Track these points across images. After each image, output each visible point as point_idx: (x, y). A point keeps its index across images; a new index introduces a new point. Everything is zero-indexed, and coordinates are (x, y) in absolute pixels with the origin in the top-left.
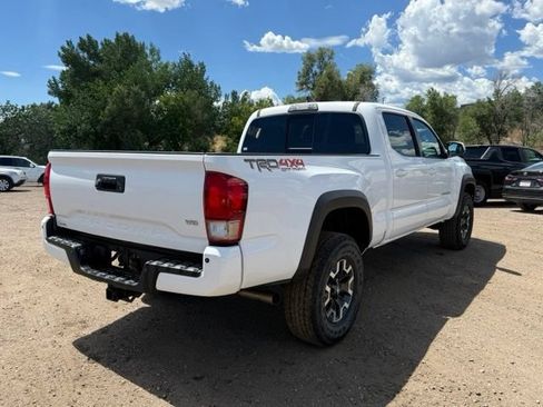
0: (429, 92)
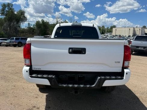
0: (42, 20)
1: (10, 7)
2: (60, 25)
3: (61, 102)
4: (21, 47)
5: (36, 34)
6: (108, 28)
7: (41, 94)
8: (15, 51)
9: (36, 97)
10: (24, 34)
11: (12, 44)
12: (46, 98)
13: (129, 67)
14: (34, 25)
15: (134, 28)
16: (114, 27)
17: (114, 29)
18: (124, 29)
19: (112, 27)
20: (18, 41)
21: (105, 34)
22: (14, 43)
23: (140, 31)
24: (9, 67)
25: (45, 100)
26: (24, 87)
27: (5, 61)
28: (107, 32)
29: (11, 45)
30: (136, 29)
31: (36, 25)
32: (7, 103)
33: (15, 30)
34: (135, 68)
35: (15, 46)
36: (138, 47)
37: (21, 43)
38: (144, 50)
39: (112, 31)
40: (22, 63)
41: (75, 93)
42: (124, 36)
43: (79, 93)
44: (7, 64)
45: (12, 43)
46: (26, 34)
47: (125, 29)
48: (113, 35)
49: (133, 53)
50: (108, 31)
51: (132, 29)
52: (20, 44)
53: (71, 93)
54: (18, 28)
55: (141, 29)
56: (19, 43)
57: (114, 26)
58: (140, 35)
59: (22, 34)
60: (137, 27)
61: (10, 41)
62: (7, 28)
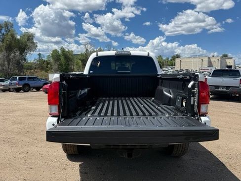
1: (9, 28)
2: (97, 55)
3: (104, 174)
4: (28, 92)
5: (52, 70)
6: (168, 59)
7: (71, 163)
8: (20, 99)
9: (64, 168)
10: (32, 70)
11: (12, 87)
12: (80, 170)
13: (207, 113)
14: (48, 57)
15: (209, 58)
16: (177, 58)
17: (177, 60)
18: (193, 60)
19: (174, 56)
20: (23, 82)
21: (164, 69)
22: (17, 86)
23: (219, 62)
24: (14, 123)
25: (79, 172)
26: (42, 153)
27: (5, 115)
28: (168, 65)
29: (12, 90)
30: (212, 60)
31: (52, 57)
32: (19, 179)
33: (17, 64)
34: (216, 120)
35: (18, 90)
36: (217, 87)
37: (28, 85)
38: (228, 92)
39: (175, 64)
40: (34, 117)
41: (128, 157)
42: (195, 70)
43: (134, 157)
44: (8, 120)
45: (13, 85)
46: (36, 70)
47: (195, 60)
48: (176, 69)
49: (211, 96)
50: (169, 63)
51: (206, 60)
52: (27, 88)
53: (121, 156)
54: (23, 62)
55: (220, 59)
56: (25, 85)
57: (177, 55)
58: (219, 69)
59: (29, 71)
60: (213, 56)
61: (10, 83)
62: (4, 61)
